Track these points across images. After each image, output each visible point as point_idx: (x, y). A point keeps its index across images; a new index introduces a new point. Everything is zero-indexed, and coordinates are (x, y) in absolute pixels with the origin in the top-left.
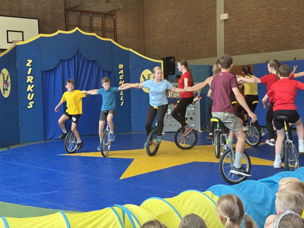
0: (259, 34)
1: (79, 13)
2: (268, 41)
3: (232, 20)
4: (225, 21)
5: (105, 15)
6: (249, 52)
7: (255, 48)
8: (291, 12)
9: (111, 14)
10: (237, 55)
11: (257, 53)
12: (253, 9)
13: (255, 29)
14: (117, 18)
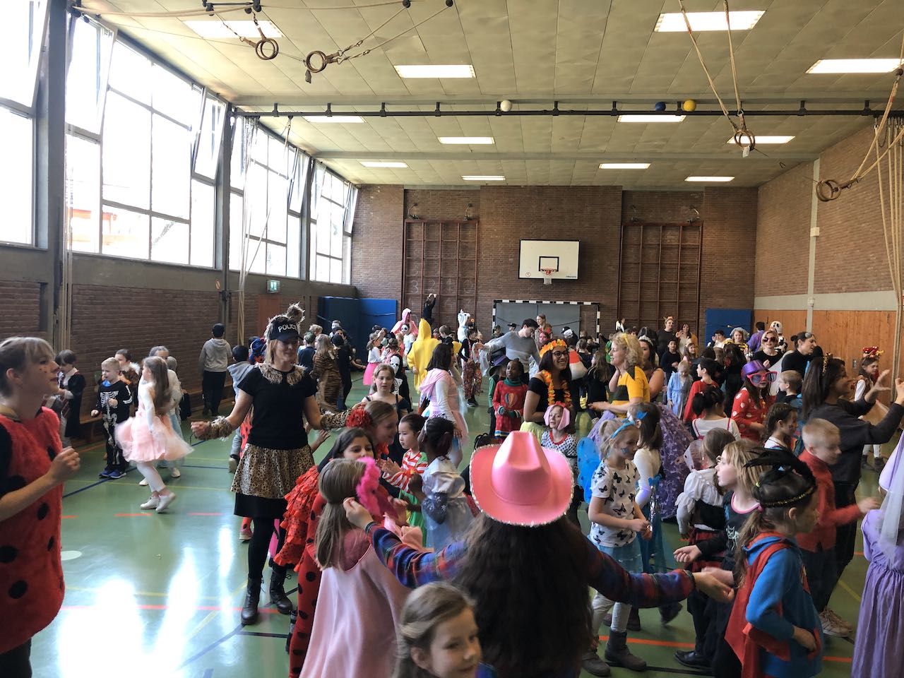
0: (842, 262)
1: (642, 227)
2: (849, 275)
3: (823, 238)
4: (817, 237)
5: (685, 228)
6: (833, 289)
7: (838, 285)
8: (868, 231)
9: (695, 225)
10: (823, 293)
11: (840, 292)
12: (839, 222)
13: (839, 254)
14: (704, 231)
